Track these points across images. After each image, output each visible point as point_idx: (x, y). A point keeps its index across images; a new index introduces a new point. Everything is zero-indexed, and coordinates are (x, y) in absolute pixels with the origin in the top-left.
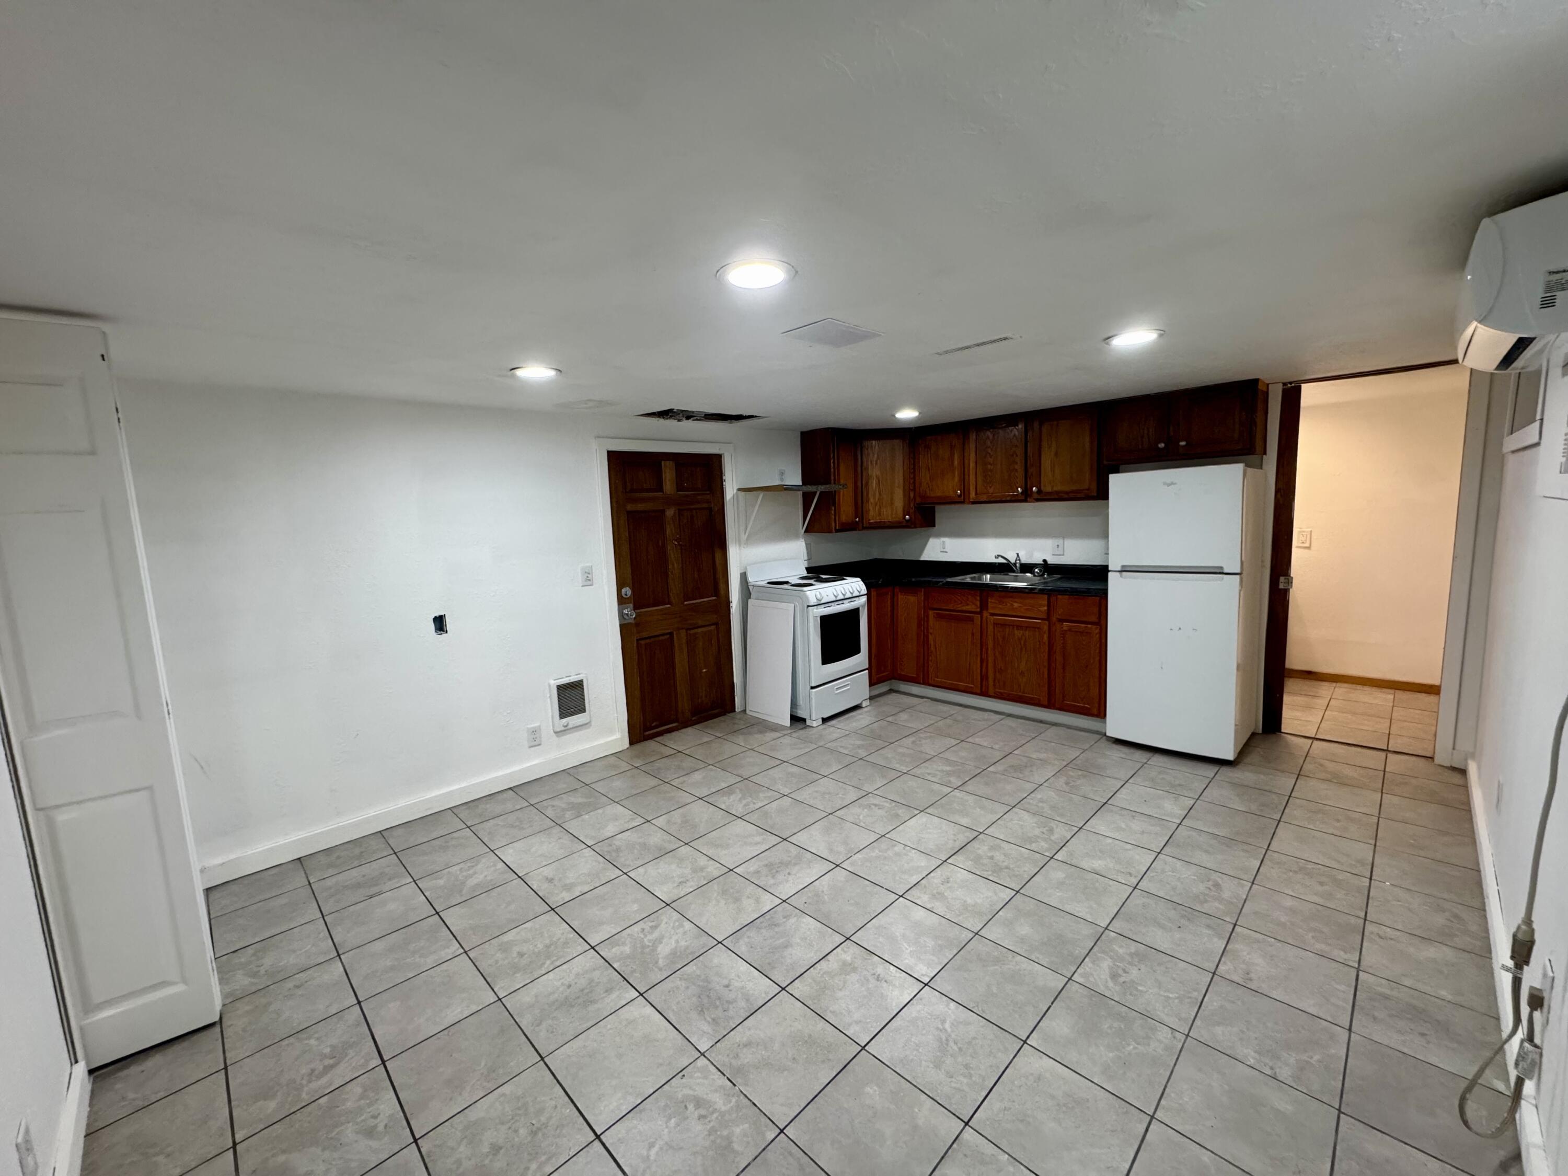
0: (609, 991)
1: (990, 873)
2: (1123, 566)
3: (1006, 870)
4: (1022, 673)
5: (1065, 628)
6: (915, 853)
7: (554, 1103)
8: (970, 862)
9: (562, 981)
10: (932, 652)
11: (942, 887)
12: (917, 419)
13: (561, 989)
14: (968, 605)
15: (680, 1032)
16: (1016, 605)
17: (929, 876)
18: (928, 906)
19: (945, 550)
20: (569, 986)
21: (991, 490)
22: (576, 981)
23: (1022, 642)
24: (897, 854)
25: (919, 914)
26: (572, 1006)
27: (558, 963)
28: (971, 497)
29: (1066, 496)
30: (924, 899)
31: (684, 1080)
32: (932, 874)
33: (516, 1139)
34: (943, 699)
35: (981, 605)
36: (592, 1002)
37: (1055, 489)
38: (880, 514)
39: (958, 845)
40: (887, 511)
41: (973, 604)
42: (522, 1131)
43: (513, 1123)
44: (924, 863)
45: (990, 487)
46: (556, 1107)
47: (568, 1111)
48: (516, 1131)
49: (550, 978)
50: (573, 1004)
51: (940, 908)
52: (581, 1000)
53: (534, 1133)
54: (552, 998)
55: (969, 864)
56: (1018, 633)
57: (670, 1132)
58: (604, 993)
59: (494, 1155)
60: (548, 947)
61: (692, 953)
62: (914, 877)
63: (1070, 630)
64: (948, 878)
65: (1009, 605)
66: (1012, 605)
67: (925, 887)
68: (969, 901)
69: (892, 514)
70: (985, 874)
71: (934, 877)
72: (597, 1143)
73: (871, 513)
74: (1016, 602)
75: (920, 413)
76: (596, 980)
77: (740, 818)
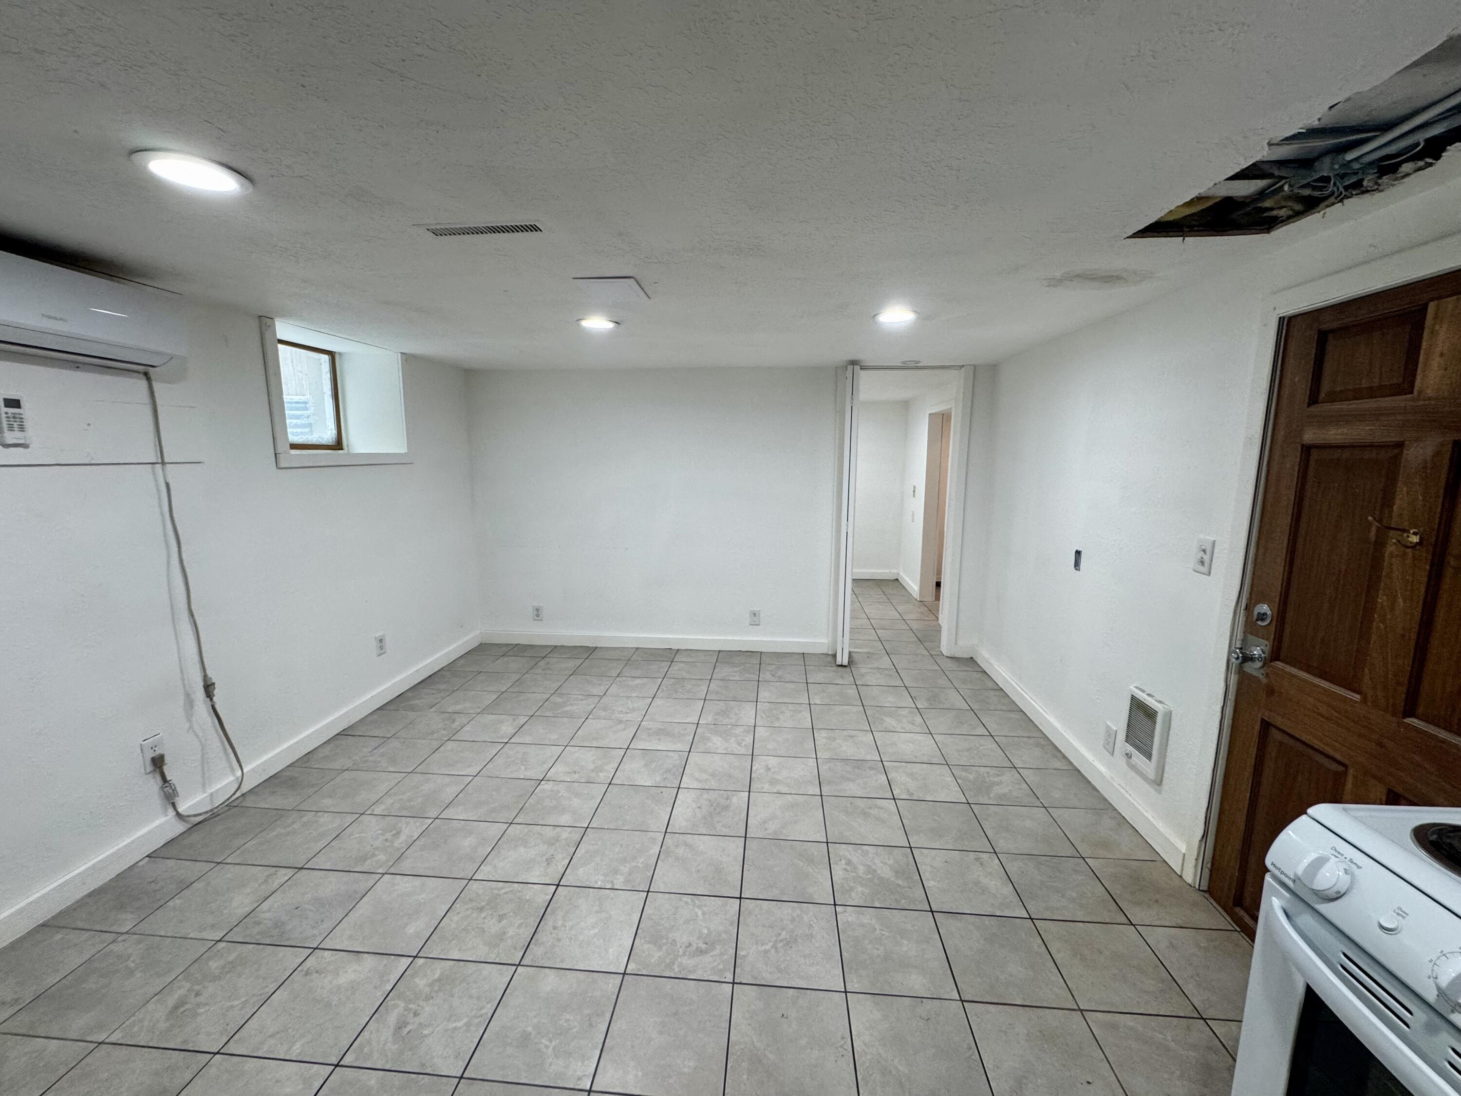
1: (503, 891)
3: (483, 904)
6: (596, 882)
8: (528, 897)
11: (552, 852)
17: (570, 858)
18: (559, 829)
24: (616, 872)
25: (565, 819)
30: (565, 834)
32: (567, 861)
39: (549, 921)
44: (580, 874)
51: (549, 832)
55: (529, 893)
62: (583, 851)
64: (548, 864)
67: (569, 846)
68: (522, 850)
70: (508, 887)
71: (564, 859)
77: (827, 843)
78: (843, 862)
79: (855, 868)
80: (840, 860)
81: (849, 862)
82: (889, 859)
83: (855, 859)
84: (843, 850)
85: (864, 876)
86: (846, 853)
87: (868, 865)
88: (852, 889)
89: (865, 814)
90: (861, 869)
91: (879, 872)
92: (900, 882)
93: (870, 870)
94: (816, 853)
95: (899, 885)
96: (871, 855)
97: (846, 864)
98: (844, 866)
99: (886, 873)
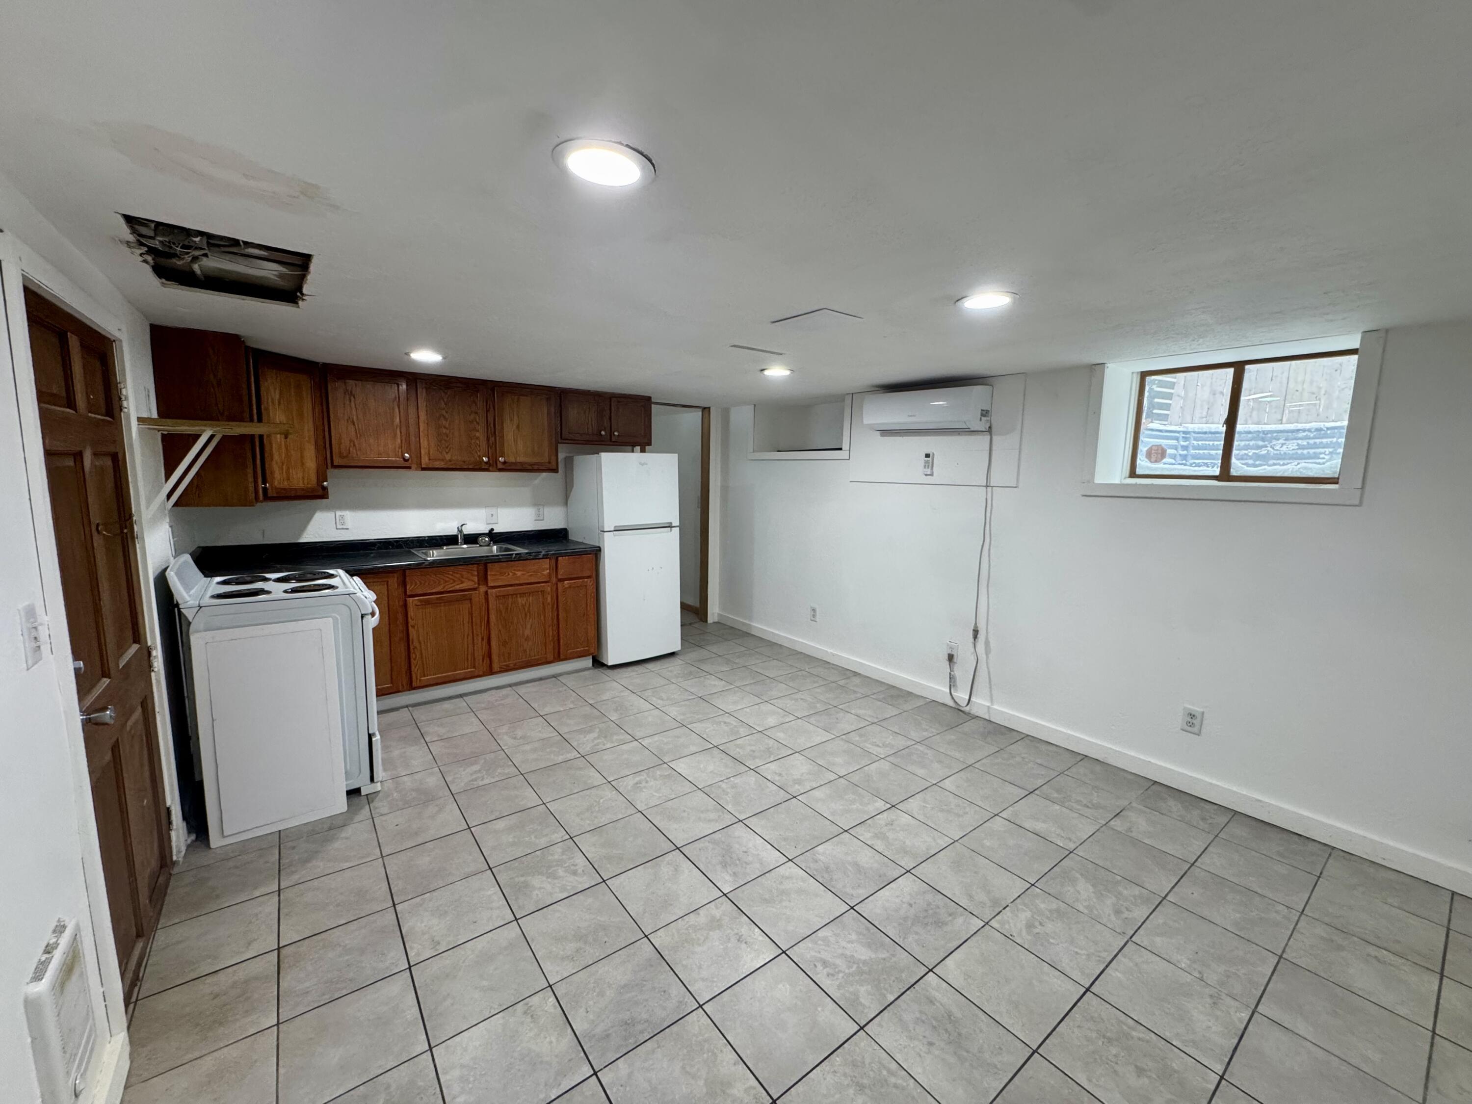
0: (931, 1001)
2: (615, 527)
4: (527, 639)
5: (567, 586)
7: (1076, 1030)
9: (923, 1054)
10: (415, 648)
12: (436, 365)
13: (937, 1052)
14: (462, 582)
15: (969, 938)
16: (519, 573)
19: (344, 527)
20: (931, 1044)
21: (448, 457)
22: (921, 1038)
23: (526, 609)
26: (959, 1034)
27: (894, 1065)
28: (423, 461)
29: (530, 468)
31: (1014, 934)
33: (1123, 1054)
34: (423, 700)
35: (478, 580)
36: (950, 1015)
37: (518, 460)
38: (288, 479)
40: (297, 473)
41: (469, 580)
42: (1114, 1051)
43: (1111, 1061)
45: (447, 453)
46: (1079, 1027)
47: (1077, 1016)
48: (1116, 1056)
49: (920, 1070)
50: (956, 1034)
52: (949, 1027)
53: (1110, 1040)
54: (952, 1060)
56: (521, 601)
57: (1062, 943)
58: (934, 1004)
59: (1144, 1070)
60: (861, 1088)
61: (868, 929)
63: (570, 587)
65: (511, 574)
66: (515, 574)
69: (303, 478)
72: (1093, 989)
73: (277, 475)
74: (519, 570)
75: (444, 358)
76: (918, 1015)
77: (604, 881)
78: (580, 871)
79: (566, 871)
80: (583, 871)
81: (575, 873)
82: (537, 895)
83: (572, 878)
84: (585, 881)
85: (555, 868)
86: (580, 879)
87: (556, 878)
88: (563, 853)
89: (580, 937)
90: (561, 872)
91: (544, 878)
92: (522, 879)
93: (554, 876)
94: (609, 866)
95: (522, 876)
96: (557, 890)
97: (577, 870)
98: (577, 867)
99: (536, 881)
